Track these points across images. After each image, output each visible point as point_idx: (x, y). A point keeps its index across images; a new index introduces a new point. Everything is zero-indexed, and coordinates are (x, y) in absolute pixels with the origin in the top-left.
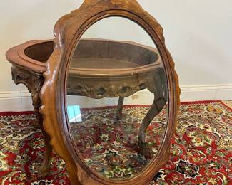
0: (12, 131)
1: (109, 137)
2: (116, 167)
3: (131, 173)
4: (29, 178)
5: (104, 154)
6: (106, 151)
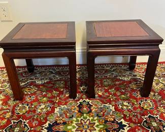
1: (88, 89)
2: (85, 115)
3: (96, 122)
4: (12, 116)
5: (78, 102)
6: (81, 101)
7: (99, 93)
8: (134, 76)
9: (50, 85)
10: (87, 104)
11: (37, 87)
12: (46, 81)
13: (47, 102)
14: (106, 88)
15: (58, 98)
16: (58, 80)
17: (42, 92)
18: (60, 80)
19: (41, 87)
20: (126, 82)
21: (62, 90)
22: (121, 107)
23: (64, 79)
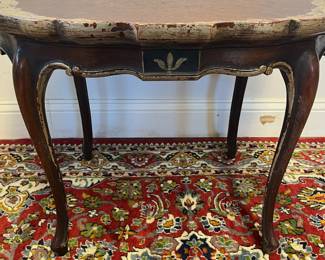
0: (22, 175)
1: (199, 203)
5: (178, 239)
6: (185, 236)
7: (229, 217)
8: (306, 172)
9: (107, 192)
10: (202, 247)
11: (75, 196)
12: (95, 181)
13: (102, 238)
14: (243, 203)
15: (128, 228)
16: (125, 179)
17: (88, 209)
18: (131, 179)
19: (84, 196)
20: (290, 187)
21: (136, 205)
22: (286, 255)
23: (139, 175)
